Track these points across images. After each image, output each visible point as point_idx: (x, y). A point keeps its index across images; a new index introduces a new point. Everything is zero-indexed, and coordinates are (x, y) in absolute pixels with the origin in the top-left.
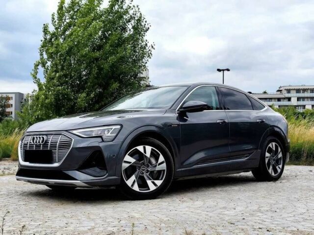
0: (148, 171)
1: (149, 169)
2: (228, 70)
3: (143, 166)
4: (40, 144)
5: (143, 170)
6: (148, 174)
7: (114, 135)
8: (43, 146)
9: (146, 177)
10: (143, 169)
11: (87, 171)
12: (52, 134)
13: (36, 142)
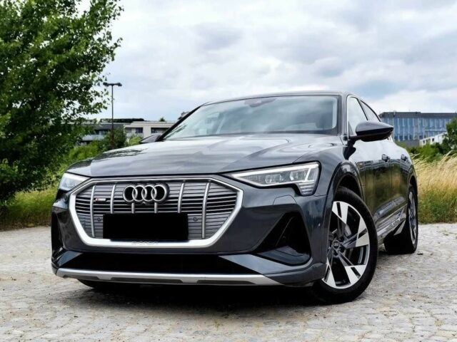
0: (342, 249)
1: (346, 246)
2: (119, 85)
3: (335, 240)
4: (153, 202)
5: (336, 247)
6: (344, 254)
7: (313, 181)
8: (158, 207)
9: (342, 261)
10: (336, 245)
11: (274, 253)
12: (181, 181)
13: (139, 197)
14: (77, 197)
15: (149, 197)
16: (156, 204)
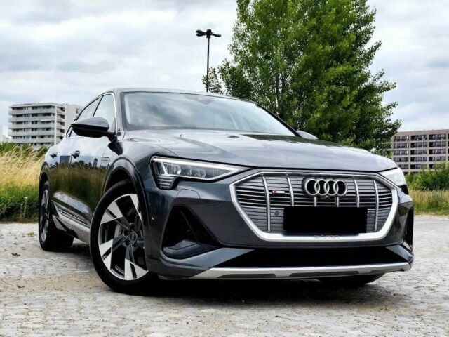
4: (336, 196)
8: (340, 201)
13: (322, 191)
14: (237, 188)
15: (331, 191)
16: (338, 198)
